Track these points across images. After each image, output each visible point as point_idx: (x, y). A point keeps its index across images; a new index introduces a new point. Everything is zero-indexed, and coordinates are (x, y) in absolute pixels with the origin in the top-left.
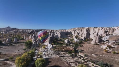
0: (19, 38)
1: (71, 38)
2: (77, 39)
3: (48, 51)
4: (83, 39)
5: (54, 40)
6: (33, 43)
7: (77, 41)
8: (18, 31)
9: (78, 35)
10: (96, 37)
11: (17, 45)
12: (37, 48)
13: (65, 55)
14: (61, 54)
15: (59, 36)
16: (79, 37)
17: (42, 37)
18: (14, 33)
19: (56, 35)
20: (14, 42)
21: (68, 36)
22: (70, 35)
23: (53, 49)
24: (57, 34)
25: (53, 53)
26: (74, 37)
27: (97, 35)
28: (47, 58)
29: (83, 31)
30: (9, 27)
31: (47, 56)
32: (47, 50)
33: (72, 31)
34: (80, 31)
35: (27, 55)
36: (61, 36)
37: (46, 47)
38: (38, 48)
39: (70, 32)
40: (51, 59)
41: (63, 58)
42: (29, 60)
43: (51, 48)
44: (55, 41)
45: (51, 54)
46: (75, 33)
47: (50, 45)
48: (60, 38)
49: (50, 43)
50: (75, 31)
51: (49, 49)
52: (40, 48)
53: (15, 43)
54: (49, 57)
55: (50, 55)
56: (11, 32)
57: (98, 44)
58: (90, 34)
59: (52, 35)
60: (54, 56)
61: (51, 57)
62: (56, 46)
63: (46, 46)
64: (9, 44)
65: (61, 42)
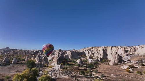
0: (20, 59)
1: (85, 59)
2: (92, 59)
3: (56, 72)
4: (99, 60)
5: (63, 60)
6: (37, 63)
7: (91, 62)
8: (18, 52)
9: (92, 55)
10: (115, 56)
11: (17, 65)
12: (41, 69)
13: (77, 76)
14: (72, 74)
15: (70, 56)
16: (94, 57)
17: (46, 50)
18: (13, 54)
19: (65, 55)
20: (12, 62)
21: (80, 56)
22: (83, 55)
23: (62, 70)
24: (67, 54)
25: (62, 74)
26: (88, 58)
27: (115, 53)
28: (55, 78)
29: (99, 51)
30: (8, 48)
31: (54, 76)
32: (55, 70)
33: (85, 51)
34: (95, 51)
35: (28, 71)
36: (72, 57)
37: (53, 68)
38: (43, 68)
39: (83, 52)
40: (59, 79)
41: (74, 78)
42: (31, 77)
43: (59, 68)
44: (65, 61)
45: (60, 75)
46: (89, 53)
47: (58, 65)
48: (70, 59)
49: (58, 64)
50: (89, 51)
51: (57, 69)
52: (45, 68)
53: (14, 64)
54: (57, 78)
55: (58, 76)
56: (10, 53)
57: (118, 65)
58: (108, 54)
59: (61, 54)
60: (63, 76)
61: (59, 77)
62: (65, 67)
63: (53, 66)
64: (6, 64)
65: (72, 63)
